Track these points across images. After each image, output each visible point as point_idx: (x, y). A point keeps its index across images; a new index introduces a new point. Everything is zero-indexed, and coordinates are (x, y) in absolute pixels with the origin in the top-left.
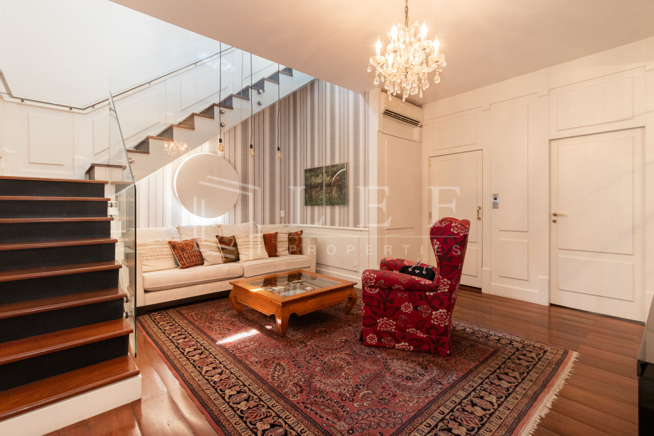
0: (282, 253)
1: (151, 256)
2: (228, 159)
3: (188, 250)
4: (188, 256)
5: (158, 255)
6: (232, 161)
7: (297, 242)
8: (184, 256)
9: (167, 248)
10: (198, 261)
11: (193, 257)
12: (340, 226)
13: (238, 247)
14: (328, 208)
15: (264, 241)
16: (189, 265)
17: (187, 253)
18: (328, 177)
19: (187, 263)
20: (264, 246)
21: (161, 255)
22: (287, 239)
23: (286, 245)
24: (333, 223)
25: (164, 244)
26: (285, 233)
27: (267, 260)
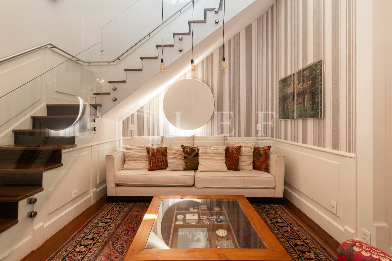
0: (245, 167)
1: (132, 158)
2: (206, 82)
3: (157, 155)
4: (156, 161)
5: (136, 158)
6: (210, 83)
7: (263, 158)
8: (153, 160)
9: (145, 152)
10: (163, 165)
11: (159, 162)
12: (314, 145)
13: (199, 157)
14: (301, 122)
15: (226, 153)
16: (155, 168)
17: (155, 158)
18: (299, 85)
19: (153, 166)
20: (225, 158)
21: (139, 158)
22: (252, 154)
23: (251, 160)
24: (305, 141)
25: (143, 150)
26: (250, 147)
27: (225, 173)
